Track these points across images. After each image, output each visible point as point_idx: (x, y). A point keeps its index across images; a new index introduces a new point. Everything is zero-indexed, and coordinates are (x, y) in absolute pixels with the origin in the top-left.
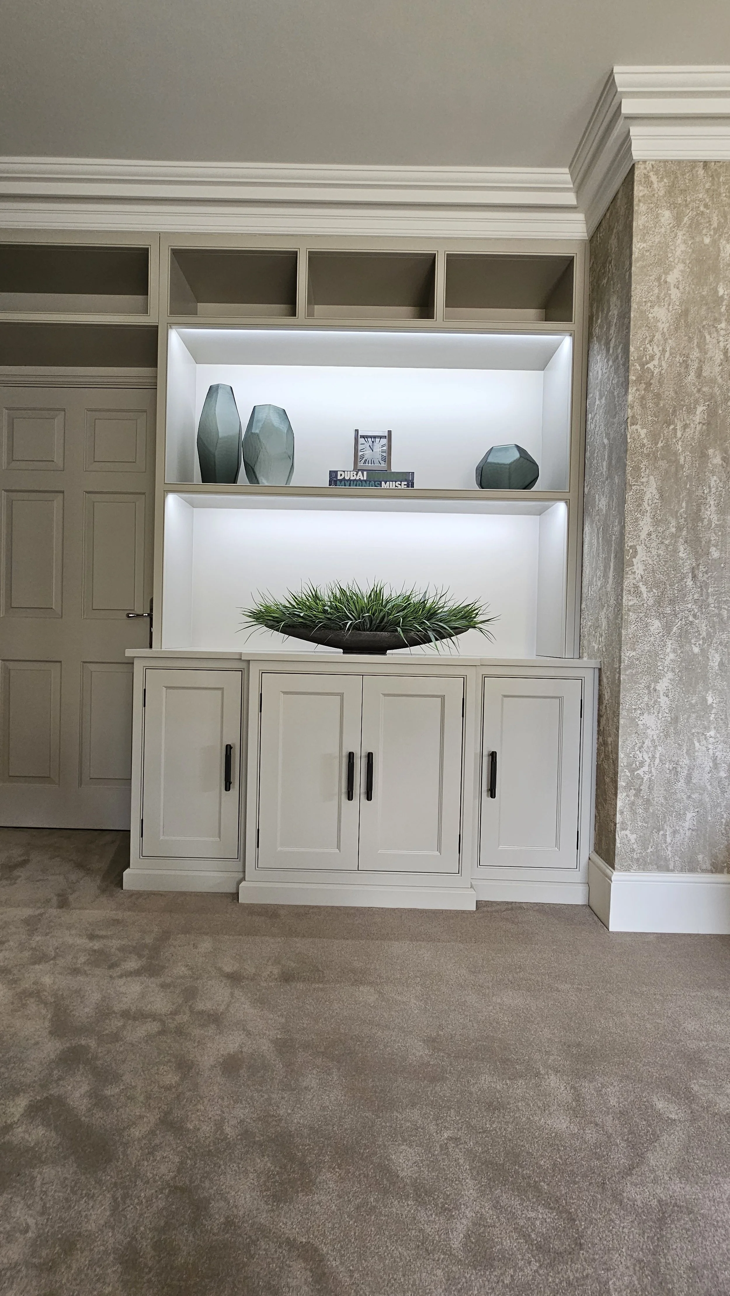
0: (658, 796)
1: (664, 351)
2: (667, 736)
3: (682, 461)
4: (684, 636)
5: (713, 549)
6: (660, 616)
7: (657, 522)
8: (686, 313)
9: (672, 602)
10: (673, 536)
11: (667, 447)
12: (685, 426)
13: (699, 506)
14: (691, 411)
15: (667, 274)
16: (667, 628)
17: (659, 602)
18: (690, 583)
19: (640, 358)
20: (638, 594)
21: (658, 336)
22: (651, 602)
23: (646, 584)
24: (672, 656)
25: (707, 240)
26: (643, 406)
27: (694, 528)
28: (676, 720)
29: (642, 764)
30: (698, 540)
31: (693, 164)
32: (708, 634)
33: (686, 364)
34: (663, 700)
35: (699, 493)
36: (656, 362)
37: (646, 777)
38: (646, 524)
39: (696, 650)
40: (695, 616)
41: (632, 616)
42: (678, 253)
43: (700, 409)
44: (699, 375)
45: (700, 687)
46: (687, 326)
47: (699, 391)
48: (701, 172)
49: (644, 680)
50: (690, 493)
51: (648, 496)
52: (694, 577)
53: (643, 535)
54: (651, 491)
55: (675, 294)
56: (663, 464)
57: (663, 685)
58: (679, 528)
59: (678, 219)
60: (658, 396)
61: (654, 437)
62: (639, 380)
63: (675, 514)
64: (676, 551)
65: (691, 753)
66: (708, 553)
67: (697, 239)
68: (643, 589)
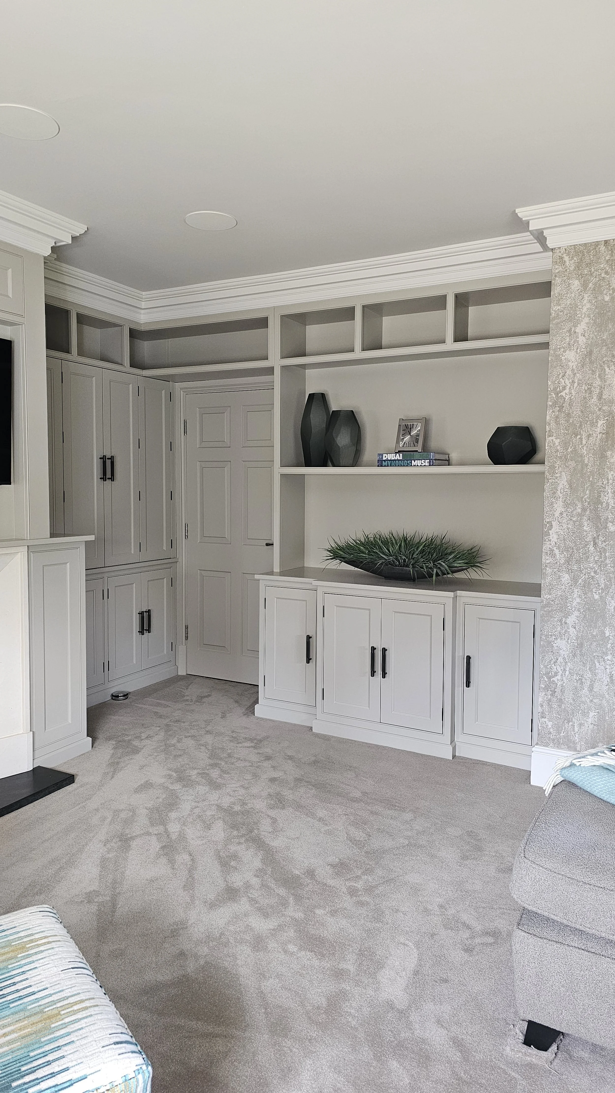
0: (569, 697)
1: (573, 382)
2: (574, 656)
3: (586, 461)
4: (587, 587)
5: (610, 525)
6: (569, 571)
7: (566, 505)
8: (591, 353)
9: (578, 562)
10: (579, 515)
11: (575, 451)
12: (589, 436)
13: (599, 493)
14: (593, 424)
15: (575, 326)
16: (575, 580)
17: (568, 561)
18: (592, 548)
19: (555, 389)
20: (553, 556)
21: (569, 372)
22: (562, 561)
23: (559, 548)
24: (578, 600)
25: (607, 298)
26: (557, 423)
27: (596, 509)
28: (581, 645)
29: (556, 674)
30: (599, 517)
31: (597, 244)
32: (606, 585)
33: (590, 391)
34: (572, 630)
35: (600, 484)
36: (567, 391)
37: (559, 683)
38: (559, 507)
39: (597, 597)
40: (595, 572)
41: (549, 570)
42: (585, 309)
43: (600, 423)
44: (600, 397)
45: (599, 624)
46: (591, 362)
47: (600, 409)
48: (603, 248)
49: (558, 616)
50: (592, 484)
51: (561, 486)
52: (595, 544)
53: (557, 514)
54: (563, 483)
55: (582, 340)
56: (572, 464)
57: (571, 620)
58: (584, 510)
59: (585, 286)
60: (568, 415)
61: (565, 445)
62: (555, 404)
63: (581, 499)
64: (581, 525)
65: (593, 670)
66: (606, 527)
67: (600, 298)
68: (557, 552)
